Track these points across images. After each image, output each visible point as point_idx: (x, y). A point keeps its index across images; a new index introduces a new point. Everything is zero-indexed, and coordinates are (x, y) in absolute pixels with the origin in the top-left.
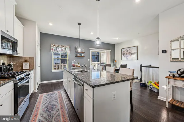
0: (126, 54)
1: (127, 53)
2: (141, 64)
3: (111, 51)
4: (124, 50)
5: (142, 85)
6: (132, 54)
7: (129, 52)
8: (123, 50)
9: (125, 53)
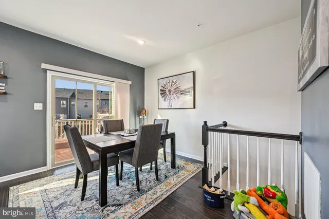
0: (168, 93)
1: (170, 91)
2: (206, 122)
3: (130, 83)
4: (164, 81)
5: (209, 199)
6: (183, 93)
7: (175, 86)
8: (162, 82)
9: (167, 90)
